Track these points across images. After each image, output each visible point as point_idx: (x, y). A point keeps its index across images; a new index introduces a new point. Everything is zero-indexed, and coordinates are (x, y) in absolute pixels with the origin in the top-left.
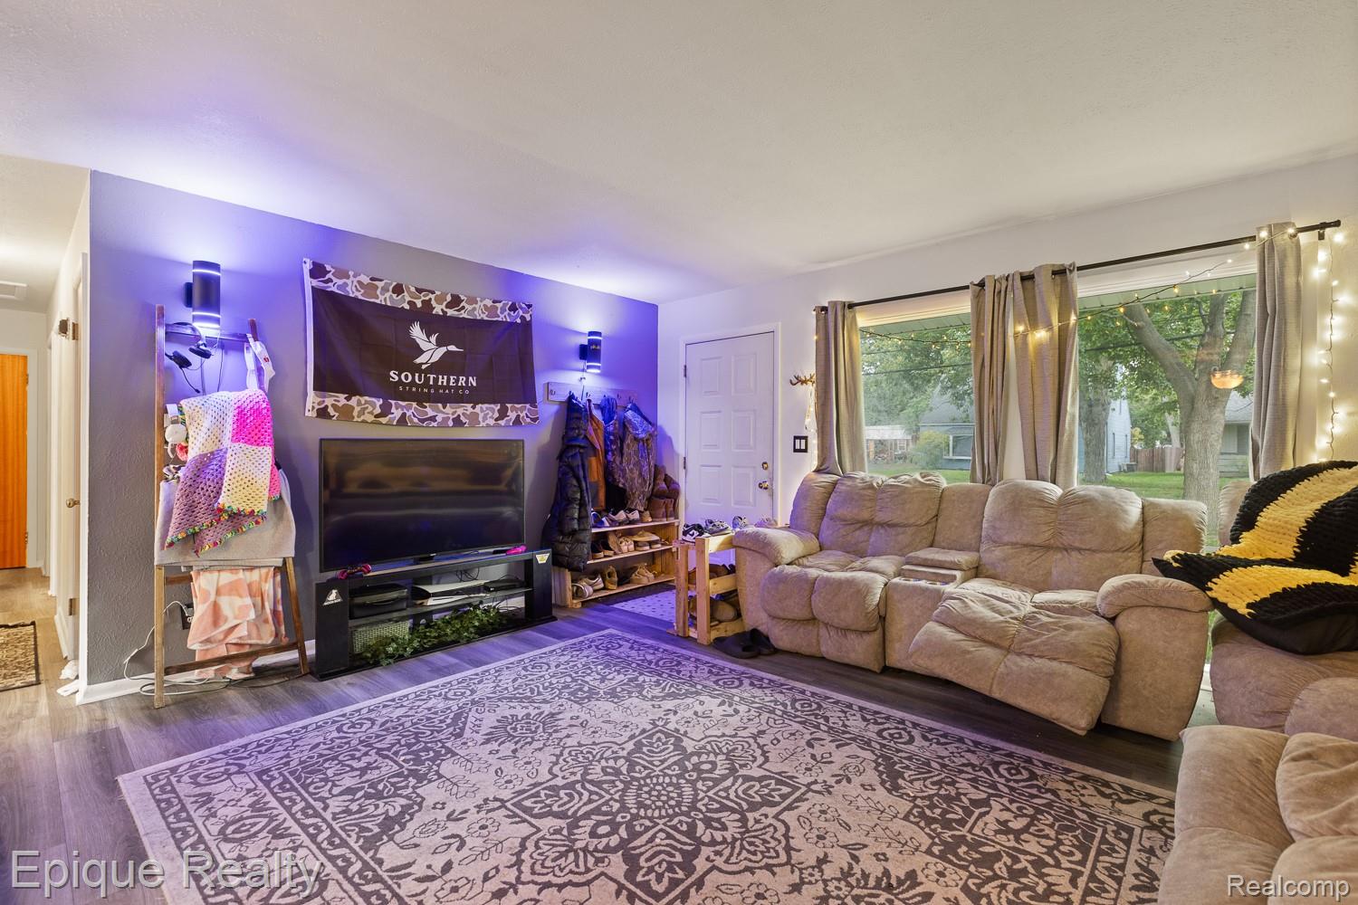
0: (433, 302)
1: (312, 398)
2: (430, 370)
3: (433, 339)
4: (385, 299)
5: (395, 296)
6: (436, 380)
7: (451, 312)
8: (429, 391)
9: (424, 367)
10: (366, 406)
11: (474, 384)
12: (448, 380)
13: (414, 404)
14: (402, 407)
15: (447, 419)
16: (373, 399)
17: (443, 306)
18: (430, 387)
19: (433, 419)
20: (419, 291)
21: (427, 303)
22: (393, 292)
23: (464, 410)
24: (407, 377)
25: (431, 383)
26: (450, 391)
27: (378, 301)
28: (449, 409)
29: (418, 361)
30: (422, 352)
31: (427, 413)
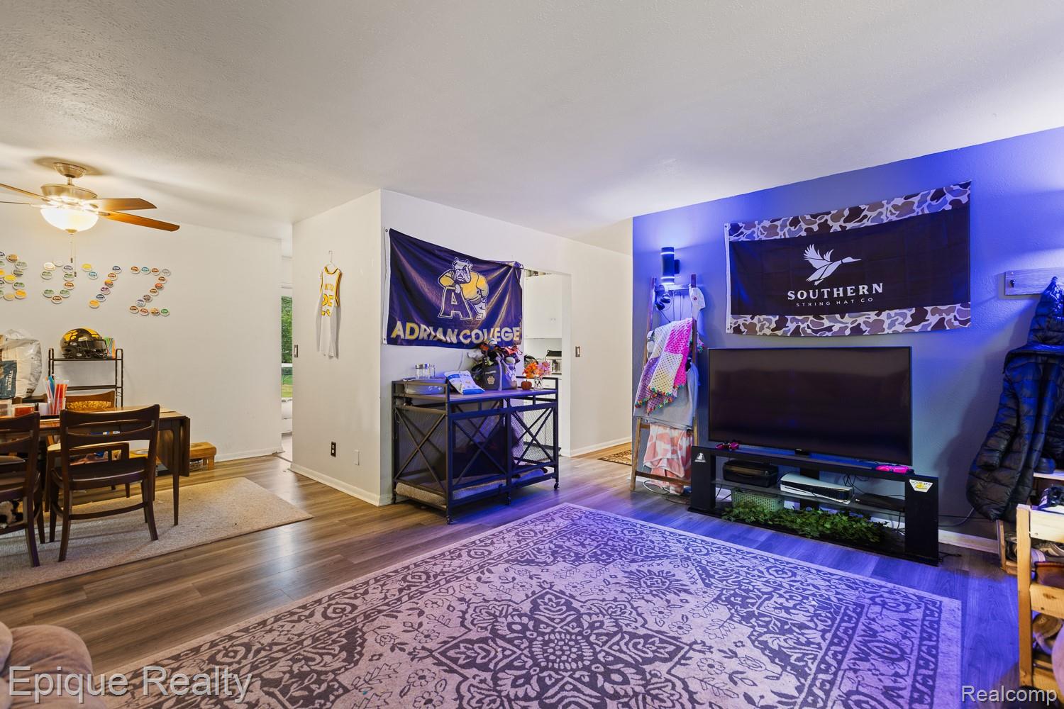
0: (830, 222)
1: (730, 320)
2: (822, 286)
3: (827, 256)
4: (784, 234)
5: (792, 229)
6: (830, 294)
7: (849, 226)
8: (824, 304)
9: (816, 283)
10: (765, 323)
11: (880, 290)
12: (845, 292)
13: (811, 318)
14: (798, 321)
15: (842, 329)
16: (770, 317)
17: (841, 222)
18: (825, 301)
19: (829, 329)
20: (814, 216)
21: (824, 226)
22: (791, 225)
23: (866, 319)
24: (802, 295)
25: (826, 296)
26: (849, 301)
27: (778, 237)
28: (848, 319)
29: (811, 279)
30: (814, 270)
31: (823, 324)
